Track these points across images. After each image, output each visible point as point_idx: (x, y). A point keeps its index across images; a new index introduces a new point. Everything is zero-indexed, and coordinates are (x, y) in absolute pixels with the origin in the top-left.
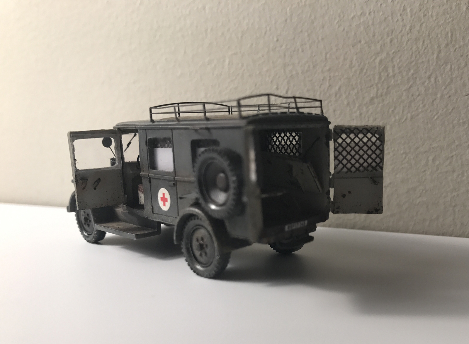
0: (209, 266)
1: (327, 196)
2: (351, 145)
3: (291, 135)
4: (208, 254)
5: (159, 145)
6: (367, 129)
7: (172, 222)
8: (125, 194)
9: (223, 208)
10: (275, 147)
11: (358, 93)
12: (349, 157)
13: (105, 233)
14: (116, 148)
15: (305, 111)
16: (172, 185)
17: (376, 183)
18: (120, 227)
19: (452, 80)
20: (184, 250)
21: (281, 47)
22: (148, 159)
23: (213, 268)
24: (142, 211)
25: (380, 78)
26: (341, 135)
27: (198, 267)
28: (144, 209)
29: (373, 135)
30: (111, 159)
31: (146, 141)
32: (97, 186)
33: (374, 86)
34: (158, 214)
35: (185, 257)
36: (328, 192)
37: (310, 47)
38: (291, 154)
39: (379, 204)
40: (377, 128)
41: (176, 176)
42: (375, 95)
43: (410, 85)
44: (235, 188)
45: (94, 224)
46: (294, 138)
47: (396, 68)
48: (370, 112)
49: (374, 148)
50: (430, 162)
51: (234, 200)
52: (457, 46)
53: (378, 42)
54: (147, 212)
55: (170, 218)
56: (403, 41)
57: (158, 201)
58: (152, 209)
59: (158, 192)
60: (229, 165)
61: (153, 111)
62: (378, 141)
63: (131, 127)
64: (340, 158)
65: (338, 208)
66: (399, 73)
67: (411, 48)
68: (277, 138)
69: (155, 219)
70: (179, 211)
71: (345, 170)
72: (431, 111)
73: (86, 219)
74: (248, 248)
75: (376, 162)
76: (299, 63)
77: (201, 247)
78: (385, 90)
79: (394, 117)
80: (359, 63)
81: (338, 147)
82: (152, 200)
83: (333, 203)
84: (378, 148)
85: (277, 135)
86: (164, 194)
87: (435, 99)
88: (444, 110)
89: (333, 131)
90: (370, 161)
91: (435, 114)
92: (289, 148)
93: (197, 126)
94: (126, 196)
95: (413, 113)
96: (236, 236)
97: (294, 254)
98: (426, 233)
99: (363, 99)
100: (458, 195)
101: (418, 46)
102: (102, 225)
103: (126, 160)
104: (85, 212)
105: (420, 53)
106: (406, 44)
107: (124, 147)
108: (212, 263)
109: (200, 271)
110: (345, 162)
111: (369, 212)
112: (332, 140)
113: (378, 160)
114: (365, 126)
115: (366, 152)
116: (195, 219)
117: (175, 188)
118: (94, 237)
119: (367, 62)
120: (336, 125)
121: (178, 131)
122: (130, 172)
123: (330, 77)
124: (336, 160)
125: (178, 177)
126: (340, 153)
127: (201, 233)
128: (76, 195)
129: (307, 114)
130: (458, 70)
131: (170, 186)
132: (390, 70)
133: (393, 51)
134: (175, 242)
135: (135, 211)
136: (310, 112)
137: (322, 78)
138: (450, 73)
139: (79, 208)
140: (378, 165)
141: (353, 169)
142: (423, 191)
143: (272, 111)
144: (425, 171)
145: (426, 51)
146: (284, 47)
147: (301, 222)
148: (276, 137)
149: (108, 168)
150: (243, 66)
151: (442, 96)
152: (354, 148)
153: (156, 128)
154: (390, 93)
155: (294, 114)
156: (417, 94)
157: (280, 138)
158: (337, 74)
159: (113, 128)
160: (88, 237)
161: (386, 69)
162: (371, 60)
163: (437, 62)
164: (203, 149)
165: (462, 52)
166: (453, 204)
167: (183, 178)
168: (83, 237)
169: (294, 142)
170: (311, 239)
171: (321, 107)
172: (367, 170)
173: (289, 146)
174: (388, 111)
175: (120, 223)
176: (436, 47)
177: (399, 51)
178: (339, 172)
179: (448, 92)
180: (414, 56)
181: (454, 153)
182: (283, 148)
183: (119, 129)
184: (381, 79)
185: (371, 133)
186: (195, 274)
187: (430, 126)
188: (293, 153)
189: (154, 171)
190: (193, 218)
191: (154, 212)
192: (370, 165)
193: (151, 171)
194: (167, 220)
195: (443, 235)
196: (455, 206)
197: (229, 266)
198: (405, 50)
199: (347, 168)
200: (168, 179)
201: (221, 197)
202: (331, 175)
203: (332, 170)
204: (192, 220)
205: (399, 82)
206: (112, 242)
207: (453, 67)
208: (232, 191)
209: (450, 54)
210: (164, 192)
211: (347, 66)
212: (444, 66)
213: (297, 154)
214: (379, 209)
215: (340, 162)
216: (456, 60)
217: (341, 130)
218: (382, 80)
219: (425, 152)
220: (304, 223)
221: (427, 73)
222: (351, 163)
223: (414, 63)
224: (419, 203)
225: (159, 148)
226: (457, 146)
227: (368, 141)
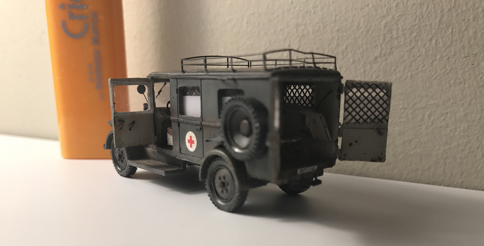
0: (229, 201)
1: (335, 144)
2: (360, 98)
3: (305, 88)
4: (229, 191)
5: (188, 93)
6: (376, 85)
7: (197, 162)
8: (155, 135)
9: (246, 151)
10: (290, 98)
11: (363, 52)
12: (358, 110)
13: (137, 169)
14: (149, 95)
15: (321, 66)
16: (199, 129)
17: (382, 135)
18: (150, 164)
19: (452, 43)
20: (207, 187)
21: (295, 8)
22: (178, 105)
23: (232, 203)
24: (171, 151)
25: (384, 39)
26: (352, 89)
27: (219, 202)
28: (172, 149)
29: (382, 90)
30: (144, 104)
31: (177, 89)
32: (131, 127)
33: (379, 46)
34: (185, 154)
35: (208, 192)
36: (337, 141)
37: (322, 9)
38: (304, 105)
39: (382, 153)
40: (386, 84)
41: (202, 121)
42: (379, 55)
43: (412, 46)
44: (257, 134)
45: (128, 160)
46: (308, 90)
47: (400, 30)
48: (373, 70)
49: (381, 102)
50: (426, 117)
51: (256, 144)
52: (459, 11)
53: (385, 6)
54: (175, 152)
55: (195, 158)
56: (408, 5)
57: (185, 143)
58: (180, 149)
59: (186, 135)
60: (253, 113)
61: (185, 62)
62: (385, 96)
63: (163, 77)
64: (350, 110)
65: (345, 155)
66: (403, 35)
67: (416, 13)
68: (292, 91)
69: (182, 158)
70: (204, 153)
71: (354, 121)
72: (430, 71)
73: (120, 156)
74: (263, 188)
75: (382, 115)
76: (310, 23)
77: (223, 185)
78: (388, 51)
79: (396, 75)
80: (366, 25)
81: (349, 100)
82: (180, 141)
83: (341, 150)
84: (385, 102)
85: (292, 88)
86: (191, 137)
87: (435, 60)
88: (443, 70)
89: (344, 85)
90: (377, 113)
91: (434, 73)
92: (302, 100)
93: (223, 77)
94: (156, 137)
95: (414, 72)
96: (254, 177)
97: (299, 195)
98: (418, 182)
99: (368, 57)
100: (450, 148)
101: (422, 10)
102: (135, 161)
103: (158, 106)
104: (119, 150)
105: (424, 17)
106: (412, 8)
107: (156, 94)
108: (232, 198)
109: (221, 205)
110: (354, 113)
111: (373, 161)
112: (344, 93)
113: (384, 113)
114: (374, 82)
115: (373, 106)
116: (218, 160)
117: (201, 132)
118: (126, 171)
119: (374, 24)
120: (348, 79)
121: (206, 81)
122: (160, 116)
123: (338, 36)
124: (346, 112)
125: (204, 122)
126: (350, 106)
127: (224, 172)
128: (114, 134)
129: (322, 69)
130: (459, 33)
131: (197, 130)
132: (394, 32)
133: (398, 15)
134: (200, 179)
135: (164, 151)
136: (325, 67)
137: (331, 38)
138: (451, 36)
139: (116, 146)
140: (384, 117)
141: (361, 121)
142: (418, 143)
143: (293, 65)
144: (420, 125)
145: (429, 15)
146: (297, 8)
147: (312, 167)
148: (291, 89)
149: (141, 112)
150: (259, 24)
151: (441, 57)
152: (363, 101)
153: (187, 78)
154: (392, 54)
155: (311, 69)
156: (418, 55)
157: (295, 91)
158: (345, 34)
159: (147, 77)
160: (121, 171)
161: (390, 31)
162: (377, 23)
163: (439, 26)
164: (229, 98)
165: (464, 16)
166: (445, 156)
167: (209, 123)
168: (117, 171)
169: (308, 95)
170: (319, 182)
171: (335, 63)
172: (374, 122)
173: (302, 98)
174: (391, 69)
175: (150, 161)
176: (439, 11)
177: (404, 14)
178: (348, 122)
179: (448, 54)
180: (417, 19)
181: (449, 110)
182: (297, 100)
183: (152, 78)
184: (385, 41)
185: (380, 89)
186: (216, 208)
187: (428, 84)
188: (306, 104)
189: (183, 116)
190: (217, 159)
191: (181, 152)
192: (376, 117)
193: (180, 116)
194: (193, 160)
195: (433, 184)
196: (446, 158)
197: (246, 202)
198: (409, 14)
199: (356, 119)
200: (195, 123)
201: (244, 141)
202: (340, 125)
203: (341, 120)
204: (215, 160)
205: (402, 43)
206: (142, 177)
207: (454, 30)
208: (254, 136)
209: (452, 18)
210: (191, 135)
211: (355, 27)
212: (446, 29)
213: (310, 105)
214: (383, 158)
215: (350, 114)
216: (457, 24)
217: (353, 84)
218: (387, 41)
219: (422, 108)
220: (314, 168)
221: (429, 36)
222: (359, 115)
223: (417, 26)
224: (414, 154)
225: (188, 95)
226: (452, 103)
227: (376, 96)
